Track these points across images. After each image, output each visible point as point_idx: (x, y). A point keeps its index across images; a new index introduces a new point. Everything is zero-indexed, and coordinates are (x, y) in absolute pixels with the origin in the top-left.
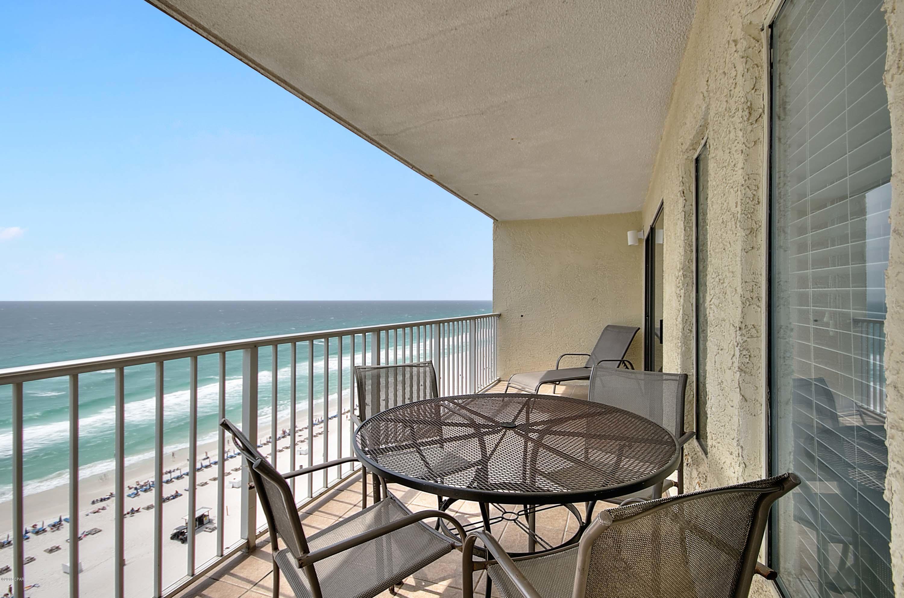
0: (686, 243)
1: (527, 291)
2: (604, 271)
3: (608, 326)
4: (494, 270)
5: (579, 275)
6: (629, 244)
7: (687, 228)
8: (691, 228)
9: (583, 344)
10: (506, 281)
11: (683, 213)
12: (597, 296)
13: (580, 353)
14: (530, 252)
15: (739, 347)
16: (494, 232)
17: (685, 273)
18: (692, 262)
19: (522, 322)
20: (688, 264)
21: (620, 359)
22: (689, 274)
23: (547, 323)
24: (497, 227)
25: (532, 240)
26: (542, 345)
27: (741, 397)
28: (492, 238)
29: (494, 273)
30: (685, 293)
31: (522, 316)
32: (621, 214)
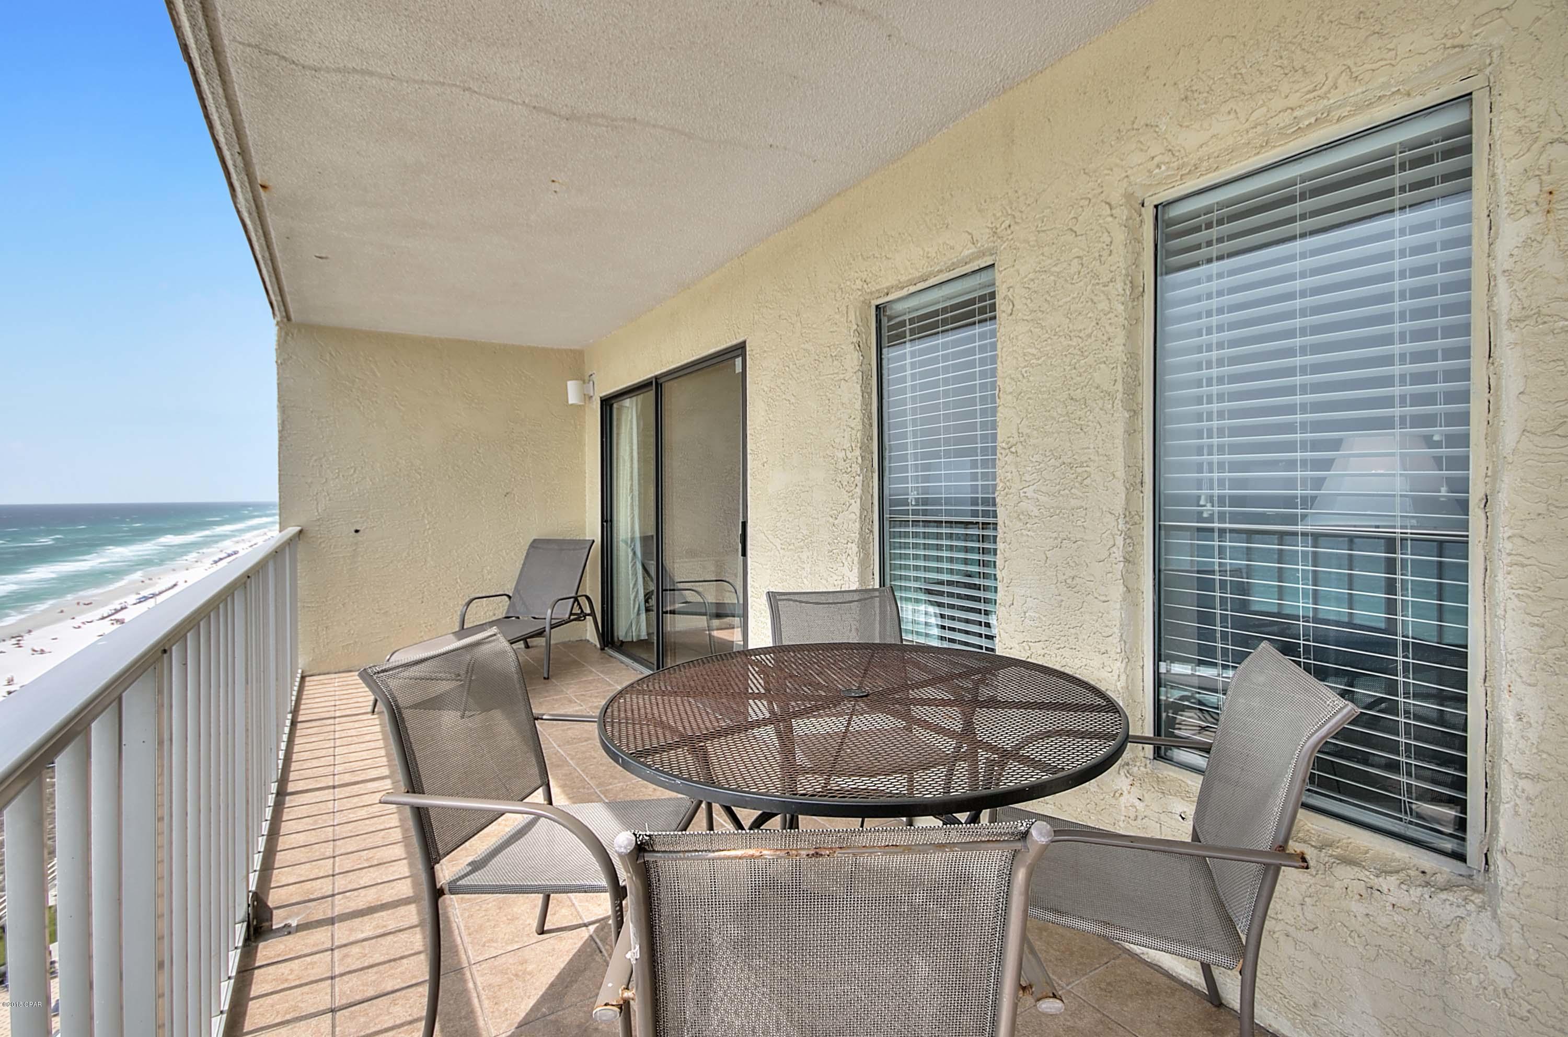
0: (864, 414)
1: (368, 479)
2: (525, 445)
3: (535, 541)
4: (280, 432)
5: (480, 451)
6: (570, 402)
7: (865, 394)
8: (870, 394)
9: (489, 577)
10: (315, 458)
11: (861, 373)
12: (513, 490)
13: (484, 595)
14: (374, 399)
15: (1123, 536)
16: (279, 345)
17: (863, 454)
18: (871, 439)
19: (356, 544)
20: (866, 441)
21: (573, 595)
22: (867, 455)
23: (415, 543)
24: (287, 334)
25: (379, 375)
26: (406, 587)
27: (1125, 589)
28: (275, 359)
29: (281, 439)
30: (863, 481)
31: (357, 531)
32: (552, 349)
